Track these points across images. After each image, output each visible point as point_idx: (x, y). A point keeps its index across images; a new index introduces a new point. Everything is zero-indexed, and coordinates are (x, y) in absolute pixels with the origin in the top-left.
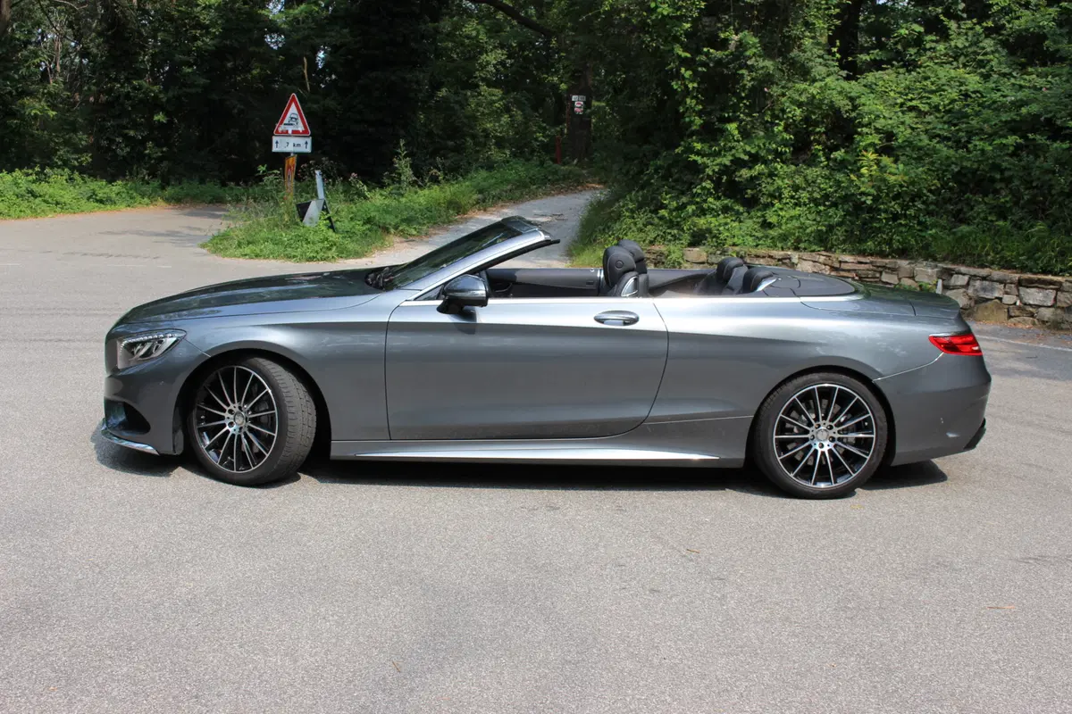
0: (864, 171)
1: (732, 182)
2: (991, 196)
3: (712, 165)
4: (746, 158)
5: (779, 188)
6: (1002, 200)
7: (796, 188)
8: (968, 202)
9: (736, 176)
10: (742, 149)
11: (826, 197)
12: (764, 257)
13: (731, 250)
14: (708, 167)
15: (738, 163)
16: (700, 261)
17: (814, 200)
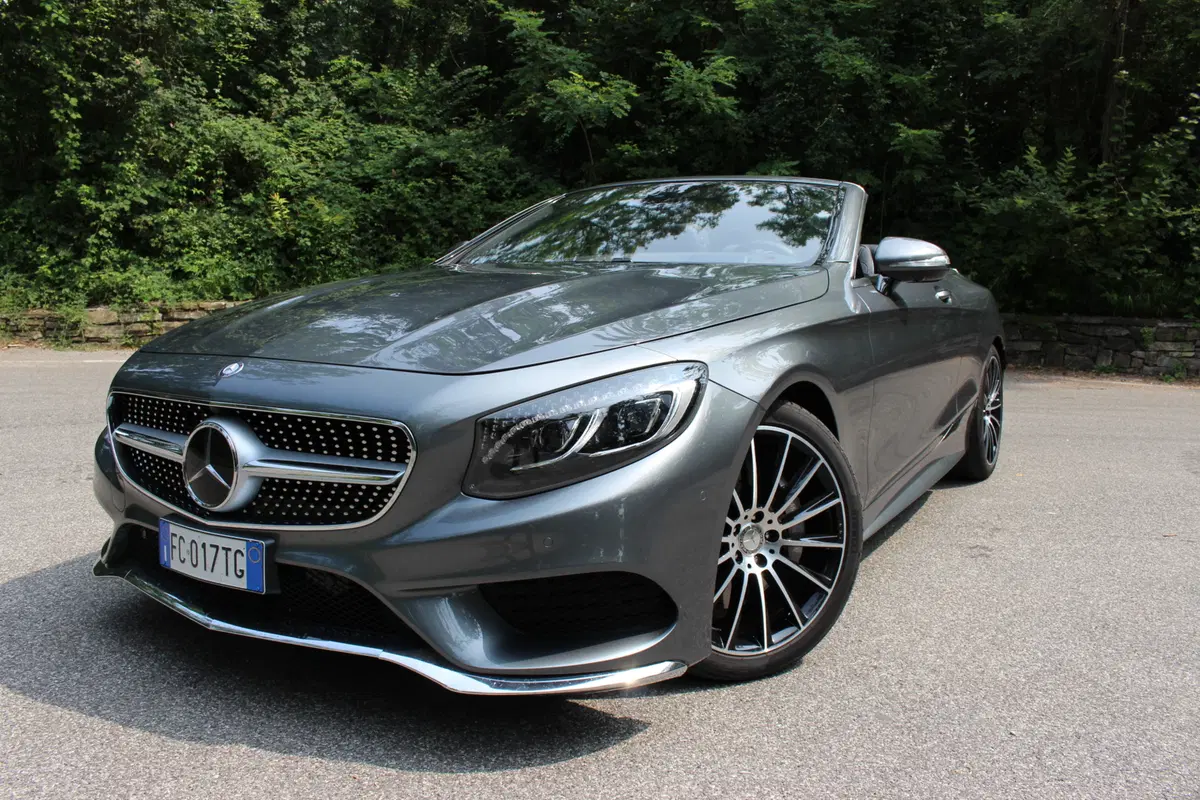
0: (277, 215)
1: (129, 231)
2: (408, 235)
3: (108, 211)
4: (145, 202)
5: (188, 236)
6: (424, 238)
7: (204, 235)
8: (383, 243)
9: (133, 224)
10: (141, 192)
11: (242, 243)
12: (194, 310)
13: (152, 306)
14: (102, 213)
15: (137, 209)
16: (109, 321)
17: (225, 247)
